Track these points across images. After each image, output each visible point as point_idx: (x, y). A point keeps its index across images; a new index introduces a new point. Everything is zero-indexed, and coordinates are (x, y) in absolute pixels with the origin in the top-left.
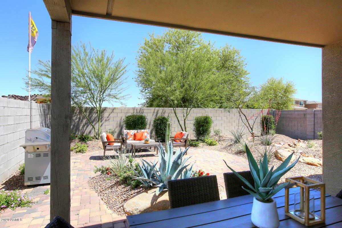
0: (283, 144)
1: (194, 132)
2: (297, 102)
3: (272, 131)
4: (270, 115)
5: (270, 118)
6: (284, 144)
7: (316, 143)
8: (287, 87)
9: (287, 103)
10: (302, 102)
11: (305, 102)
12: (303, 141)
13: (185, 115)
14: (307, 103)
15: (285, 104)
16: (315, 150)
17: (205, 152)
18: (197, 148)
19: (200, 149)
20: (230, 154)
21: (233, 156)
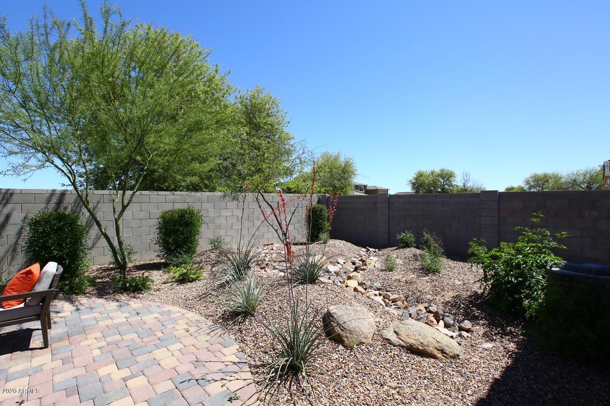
0: (342, 263)
1: (157, 247)
2: (358, 187)
3: (324, 236)
4: (322, 204)
5: (321, 210)
6: (344, 263)
7: (397, 257)
8: (345, 165)
9: (346, 187)
10: (362, 187)
11: (365, 186)
12: (374, 250)
13: (119, 208)
14: (368, 188)
15: (343, 189)
16: (404, 279)
17: (138, 318)
18: (134, 297)
19: (135, 304)
20: (205, 324)
21: (208, 334)
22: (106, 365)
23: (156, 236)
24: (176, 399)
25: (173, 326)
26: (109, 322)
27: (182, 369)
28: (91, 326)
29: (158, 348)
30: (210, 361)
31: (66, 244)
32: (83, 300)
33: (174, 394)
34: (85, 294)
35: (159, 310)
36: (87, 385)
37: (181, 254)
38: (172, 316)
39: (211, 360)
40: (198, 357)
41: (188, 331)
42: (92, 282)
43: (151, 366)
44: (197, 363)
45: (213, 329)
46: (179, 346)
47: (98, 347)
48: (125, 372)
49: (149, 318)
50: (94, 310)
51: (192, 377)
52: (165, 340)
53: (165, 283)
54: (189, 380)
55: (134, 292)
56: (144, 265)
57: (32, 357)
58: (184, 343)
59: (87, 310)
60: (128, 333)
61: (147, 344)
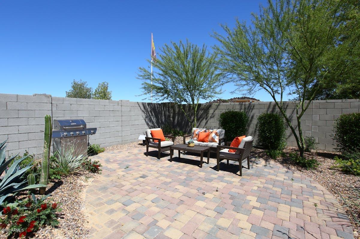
17: (290, 182)
18: (300, 171)
19: (298, 174)
20: (336, 209)
21: (331, 217)
22: (253, 196)
23: (334, 134)
24: (266, 236)
25: (309, 197)
26: (274, 177)
27: (287, 224)
28: (265, 175)
29: (285, 204)
30: (312, 235)
31: (273, 131)
32: (272, 162)
33: (268, 233)
34: (275, 159)
35: (309, 183)
36: (239, 199)
37: (356, 151)
38: (314, 191)
39: (314, 235)
40: (306, 225)
41: (316, 206)
42: (283, 155)
43: (272, 210)
44: (300, 228)
45: (340, 216)
46: (300, 210)
47: (258, 186)
48: (258, 205)
49: (296, 185)
50: (272, 169)
51: (288, 233)
52: (293, 202)
53: (330, 169)
54: (284, 233)
55: (302, 167)
56: (325, 153)
57: (234, 177)
58: (304, 211)
59: (270, 167)
60: (277, 187)
61: (281, 198)
